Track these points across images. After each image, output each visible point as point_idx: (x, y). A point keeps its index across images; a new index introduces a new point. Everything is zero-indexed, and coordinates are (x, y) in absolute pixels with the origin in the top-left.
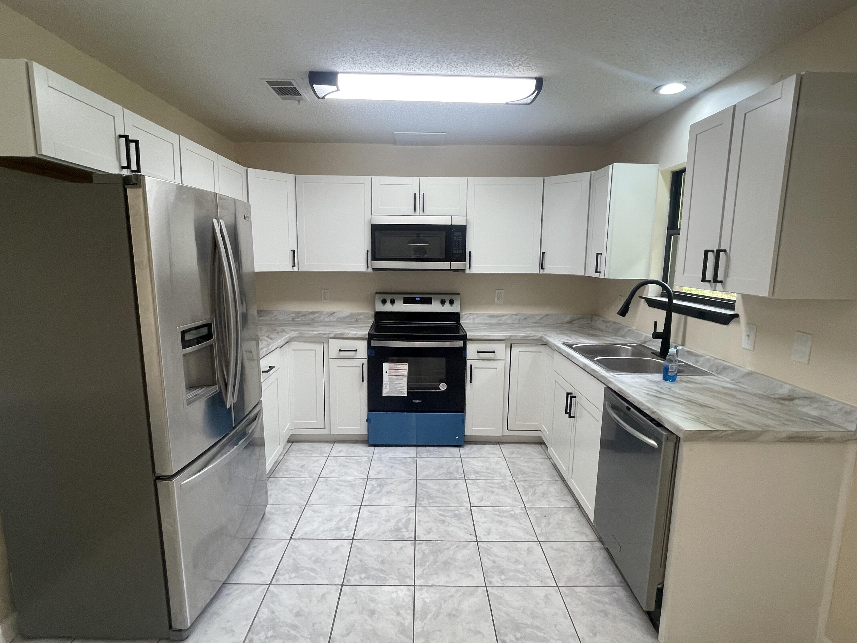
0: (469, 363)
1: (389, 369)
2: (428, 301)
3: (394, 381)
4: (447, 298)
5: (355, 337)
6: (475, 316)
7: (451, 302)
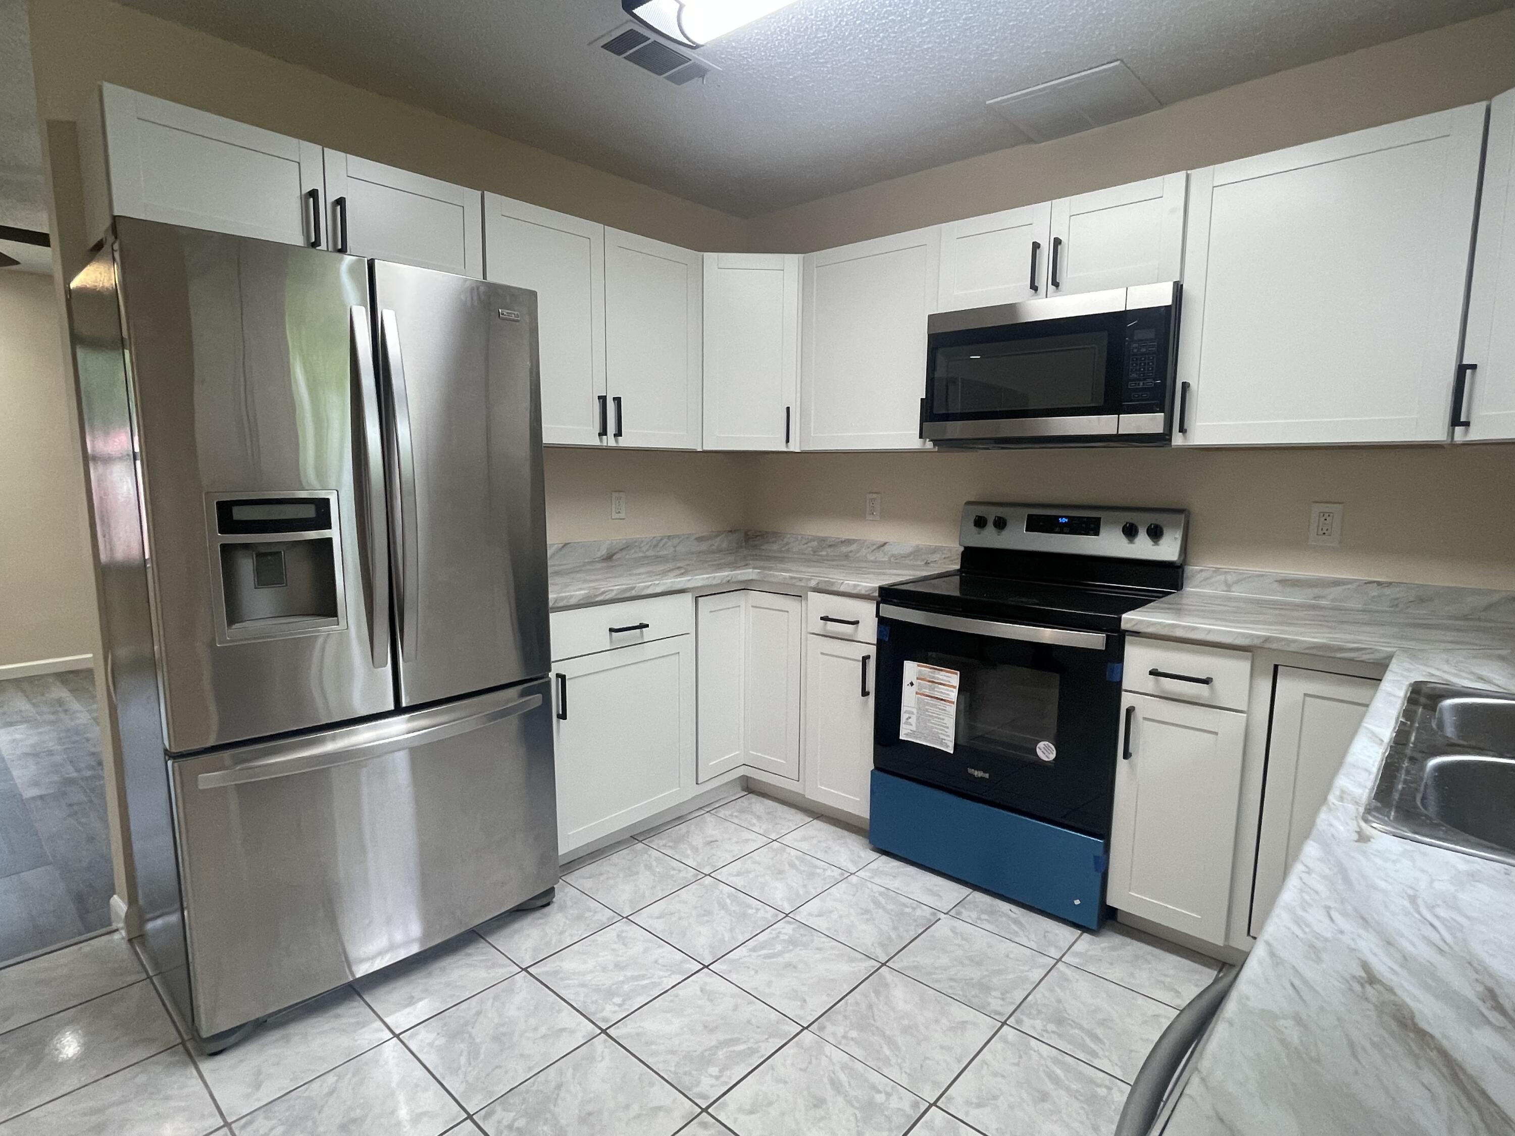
0: (1127, 700)
1: (917, 679)
2: (1091, 527)
3: (927, 710)
4: (1143, 521)
5: (855, 592)
6: (1230, 578)
7: (1155, 533)
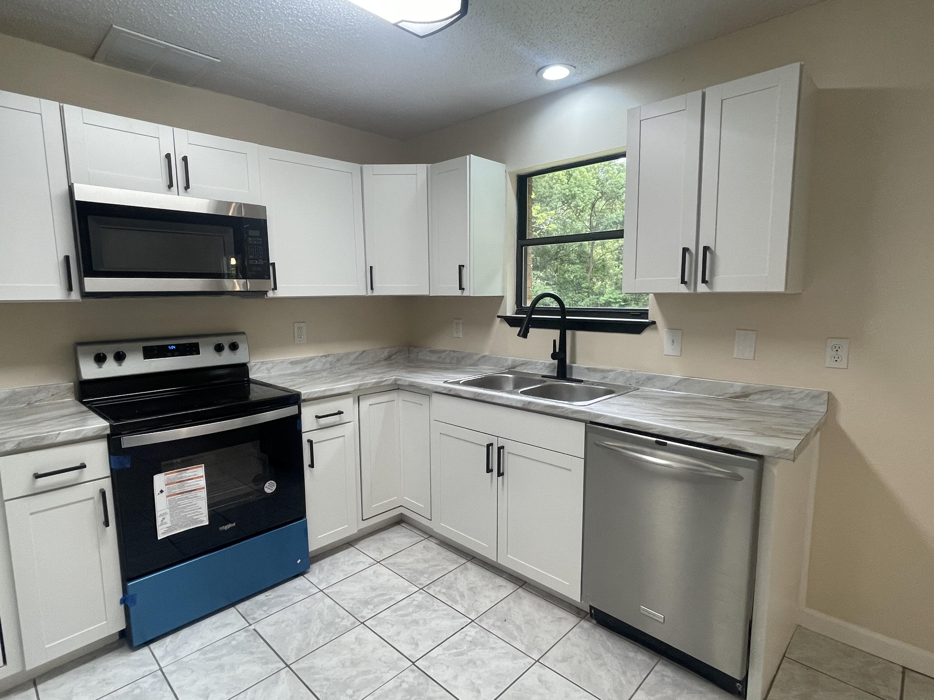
0: (305, 437)
1: (166, 485)
2: (193, 349)
3: (179, 505)
4: (225, 341)
5: (78, 437)
7: (234, 347)
